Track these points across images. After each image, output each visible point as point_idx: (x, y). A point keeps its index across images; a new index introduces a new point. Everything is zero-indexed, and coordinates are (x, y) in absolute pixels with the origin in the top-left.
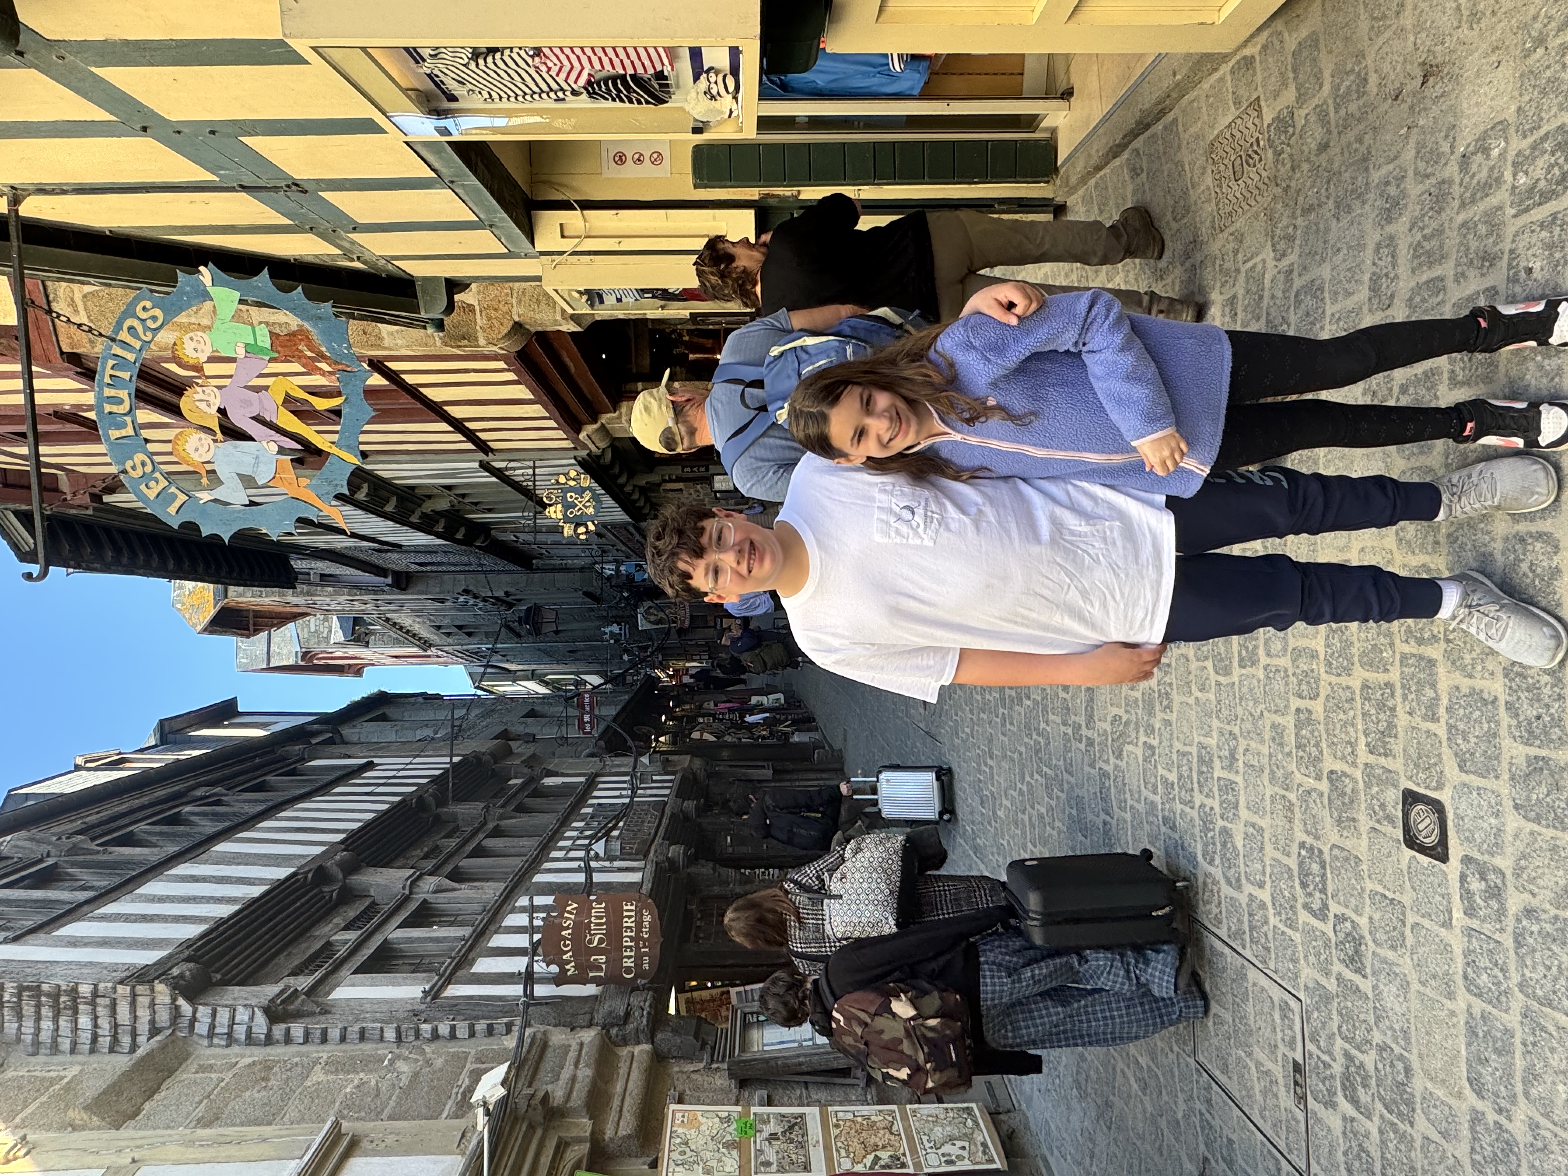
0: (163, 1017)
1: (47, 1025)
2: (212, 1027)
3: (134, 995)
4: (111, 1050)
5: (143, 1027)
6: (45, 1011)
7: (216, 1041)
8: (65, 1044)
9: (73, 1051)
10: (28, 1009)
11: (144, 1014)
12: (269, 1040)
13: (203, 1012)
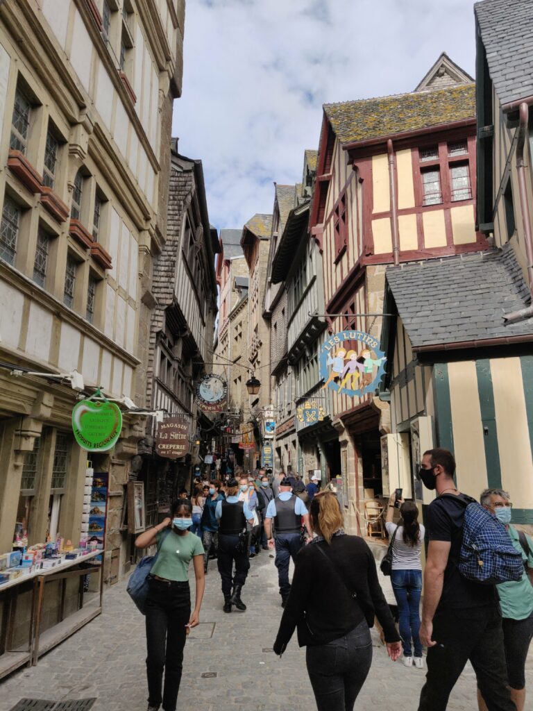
0: (162, 301)
1: (163, 268)
2: (158, 315)
3: (170, 293)
4: (153, 286)
5: (159, 296)
6: (167, 268)
7: (153, 317)
8: (156, 273)
9: (154, 276)
10: (167, 263)
11: (163, 296)
12: (152, 332)
13: (162, 313)
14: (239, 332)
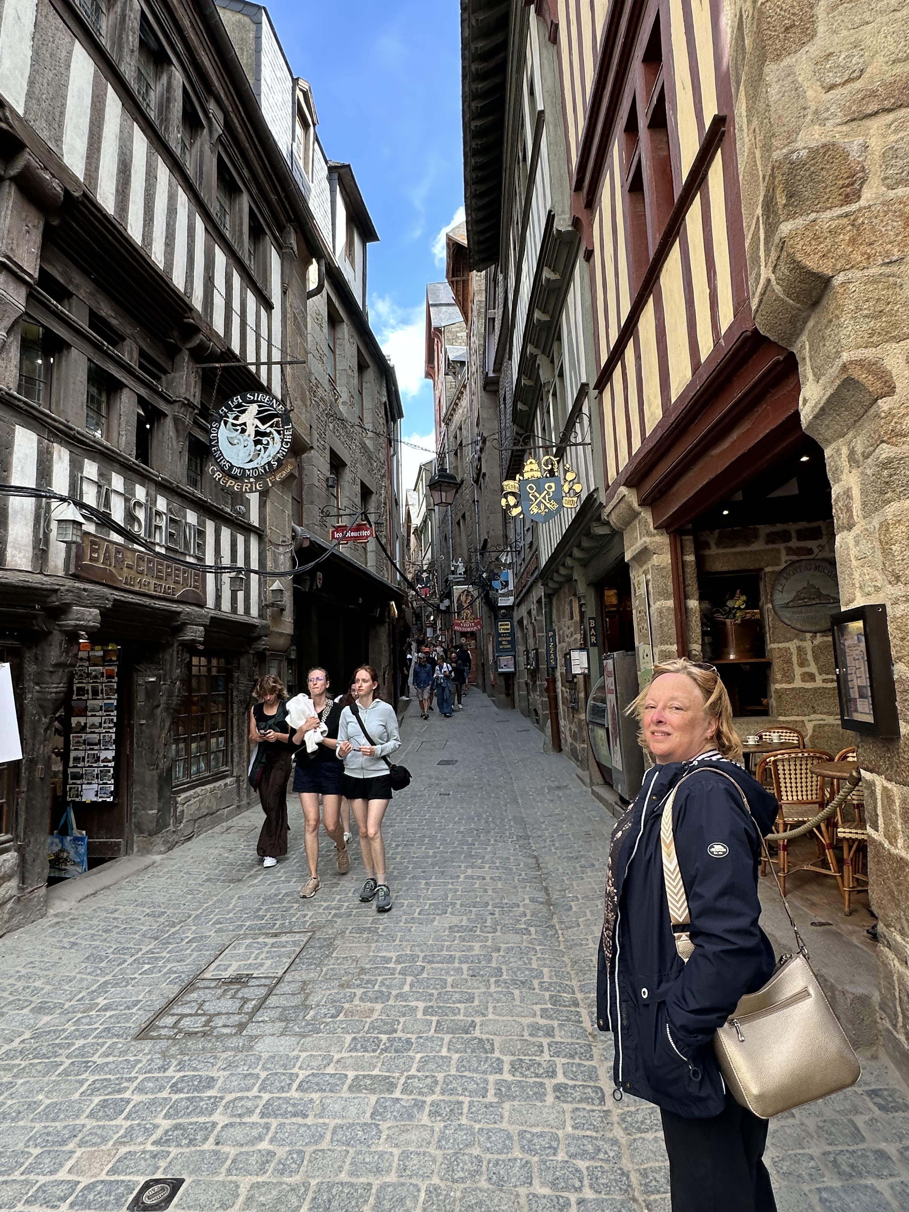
14: (459, 442)
